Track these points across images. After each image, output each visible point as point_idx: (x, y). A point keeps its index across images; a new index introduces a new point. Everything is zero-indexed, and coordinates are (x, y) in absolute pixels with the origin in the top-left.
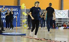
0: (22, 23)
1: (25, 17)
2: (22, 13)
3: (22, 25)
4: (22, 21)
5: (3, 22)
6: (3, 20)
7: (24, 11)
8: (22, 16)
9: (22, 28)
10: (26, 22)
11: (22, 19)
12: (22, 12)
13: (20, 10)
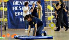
0: (47, 21)
1: (51, 12)
2: (47, 7)
3: (47, 24)
4: (47, 19)
5: (21, 21)
6: (21, 18)
7: (50, 3)
8: (47, 11)
9: (48, 28)
10: (53, 19)
11: (47, 15)
12: (47, 5)
13: (44, 3)
